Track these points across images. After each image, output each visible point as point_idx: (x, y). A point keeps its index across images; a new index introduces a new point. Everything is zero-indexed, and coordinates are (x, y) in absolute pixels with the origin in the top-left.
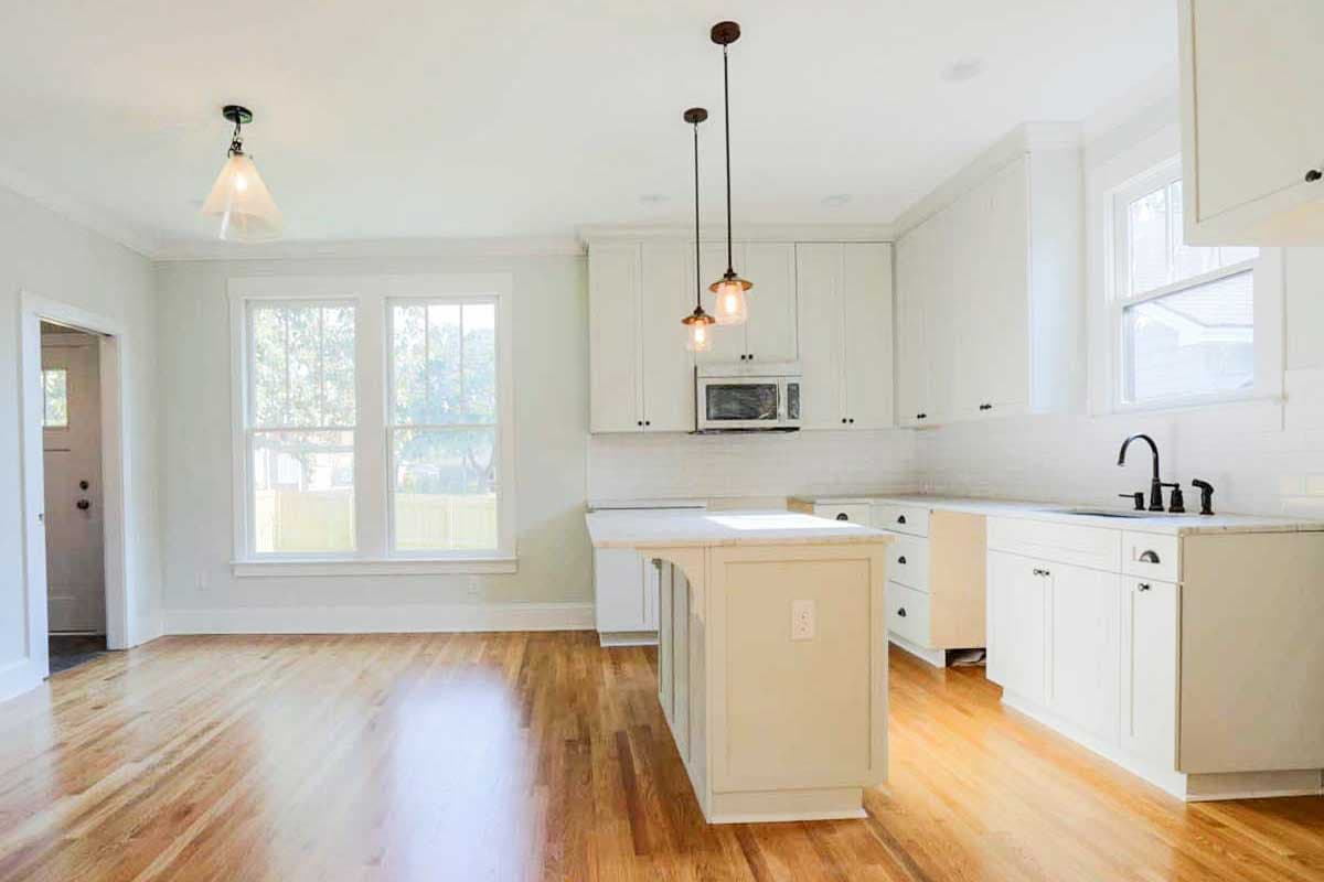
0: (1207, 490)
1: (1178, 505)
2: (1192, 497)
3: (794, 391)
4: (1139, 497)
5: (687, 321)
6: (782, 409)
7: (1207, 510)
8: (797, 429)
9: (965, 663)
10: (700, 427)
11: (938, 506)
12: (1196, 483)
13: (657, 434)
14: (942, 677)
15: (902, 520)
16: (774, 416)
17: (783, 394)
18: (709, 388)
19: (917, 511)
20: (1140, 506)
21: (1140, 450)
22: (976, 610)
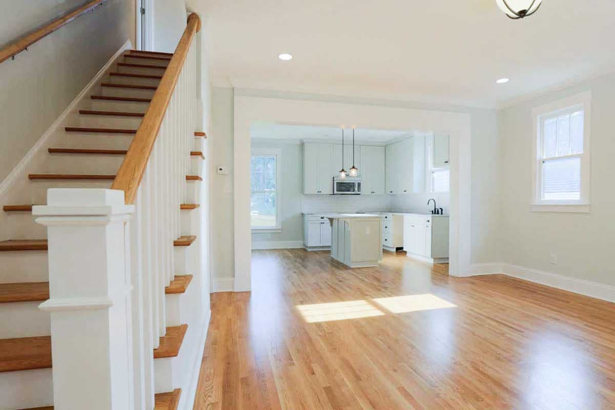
0: (442, 210)
1: (438, 213)
2: (440, 210)
3: (359, 185)
4: (432, 211)
5: (340, 172)
6: (356, 189)
7: (442, 214)
8: (359, 194)
9: (399, 250)
10: (335, 193)
11: (394, 214)
12: (441, 209)
13: (323, 195)
14: (395, 254)
15: (386, 217)
16: (354, 191)
17: (357, 185)
18: (337, 183)
19: (390, 215)
20: (433, 213)
21: (432, 202)
22: (401, 239)
